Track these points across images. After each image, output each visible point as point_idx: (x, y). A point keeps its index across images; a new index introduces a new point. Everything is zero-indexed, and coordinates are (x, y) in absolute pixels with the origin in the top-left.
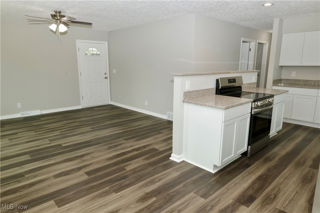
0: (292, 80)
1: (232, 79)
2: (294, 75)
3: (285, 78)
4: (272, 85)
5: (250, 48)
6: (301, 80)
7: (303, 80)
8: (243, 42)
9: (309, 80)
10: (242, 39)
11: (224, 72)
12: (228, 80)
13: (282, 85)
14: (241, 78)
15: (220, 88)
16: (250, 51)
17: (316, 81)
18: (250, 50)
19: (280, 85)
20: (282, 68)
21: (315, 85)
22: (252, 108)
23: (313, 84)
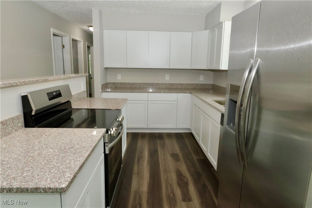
0: (118, 83)
1: (54, 92)
2: (119, 78)
3: (111, 82)
4: (101, 91)
5: (63, 44)
6: (127, 83)
7: (129, 83)
8: (54, 35)
9: (135, 83)
10: (52, 30)
11: (38, 81)
12: (48, 94)
13: (109, 90)
14: (67, 87)
15: (33, 113)
16: (64, 48)
17: (141, 84)
18: (63, 46)
19: (107, 90)
20: (106, 70)
21: (140, 88)
22: (104, 143)
23: (139, 87)
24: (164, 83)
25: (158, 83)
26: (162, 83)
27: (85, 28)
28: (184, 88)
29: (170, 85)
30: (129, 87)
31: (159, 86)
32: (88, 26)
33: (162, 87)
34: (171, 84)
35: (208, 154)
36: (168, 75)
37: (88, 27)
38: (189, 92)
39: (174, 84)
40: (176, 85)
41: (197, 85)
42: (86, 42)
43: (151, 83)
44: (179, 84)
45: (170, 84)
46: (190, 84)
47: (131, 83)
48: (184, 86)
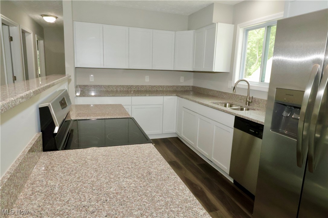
0: (91, 86)
1: (62, 100)
2: (92, 80)
5: (11, 36)
6: (102, 86)
9: (111, 86)
16: (12, 41)
18: (11, 39)
20: (76, 70)
23: (115, 90)
24: (144, 86)
25: (137, 86)
26: (142, 86)
27: (37, 17)
28: (165, 90)
29: (150, 88)
30: (105, 90)
31: (138, 88)
32: (41, 15)
33: (142, 90)
34: (152, 86)
35: (212, 158)
36: (148, 77)
37: (41, 17)
38: (175, 95)
39: (154, 86)
40: (157, 87)
41: (177, 87)
42: (36, 35)
43: (129, 85)
44: (160, 86)
45: (150, 86)
46: (171, 86)
47: (107, 86)
48: (164, 89)
